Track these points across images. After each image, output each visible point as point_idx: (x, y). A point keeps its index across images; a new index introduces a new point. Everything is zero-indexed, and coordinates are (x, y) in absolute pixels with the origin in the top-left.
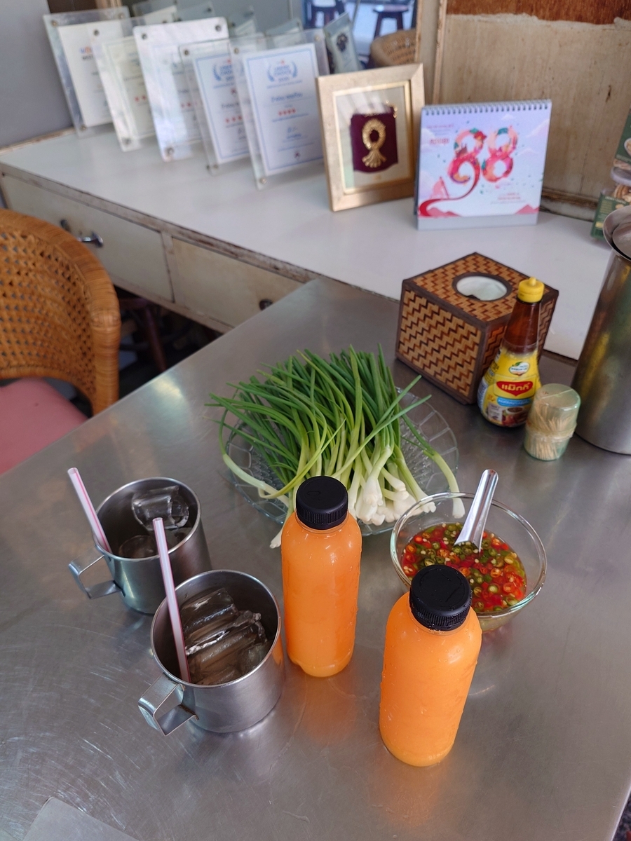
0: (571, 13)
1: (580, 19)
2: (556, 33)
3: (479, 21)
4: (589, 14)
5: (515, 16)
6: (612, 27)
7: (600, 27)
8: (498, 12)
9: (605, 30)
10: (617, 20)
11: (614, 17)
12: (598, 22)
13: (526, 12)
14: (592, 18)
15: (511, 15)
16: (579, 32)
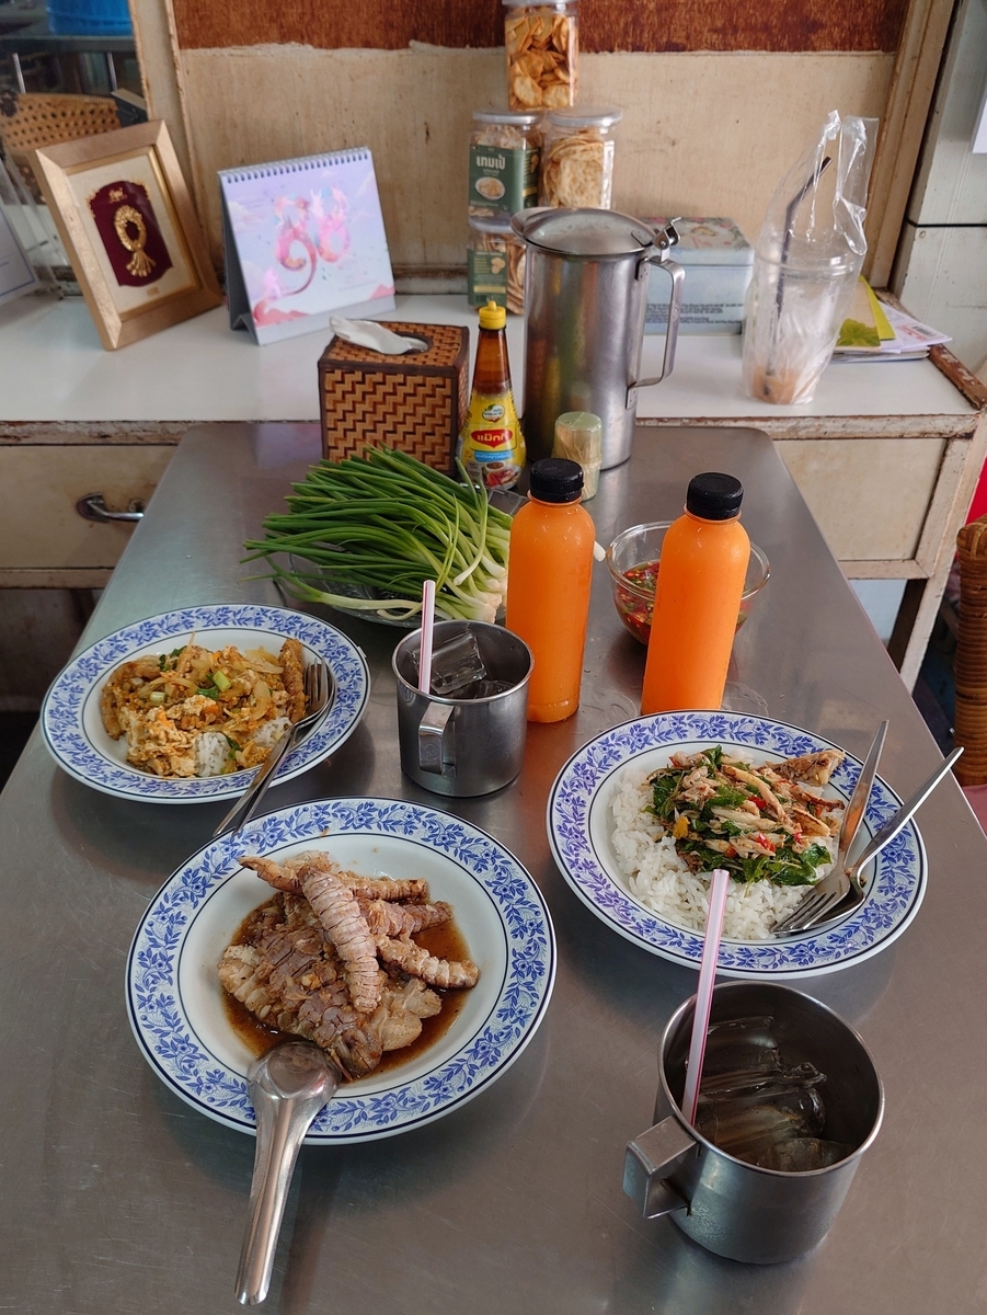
0: (354, 38)
1: (367, 44)
2: (342, 63)
3: (232, 55)
4: (377, 38)
5: (282, 46)
6: (410, 52)
7: (394, 53)
8: (256, 42)
9: (401, 56)
10: (412, 43)
11: (408, 40)
12: (391, 48)
13: (296, 41)
14: (382, 42)
15: (275, 45)
16: (370, 61)
